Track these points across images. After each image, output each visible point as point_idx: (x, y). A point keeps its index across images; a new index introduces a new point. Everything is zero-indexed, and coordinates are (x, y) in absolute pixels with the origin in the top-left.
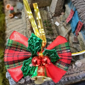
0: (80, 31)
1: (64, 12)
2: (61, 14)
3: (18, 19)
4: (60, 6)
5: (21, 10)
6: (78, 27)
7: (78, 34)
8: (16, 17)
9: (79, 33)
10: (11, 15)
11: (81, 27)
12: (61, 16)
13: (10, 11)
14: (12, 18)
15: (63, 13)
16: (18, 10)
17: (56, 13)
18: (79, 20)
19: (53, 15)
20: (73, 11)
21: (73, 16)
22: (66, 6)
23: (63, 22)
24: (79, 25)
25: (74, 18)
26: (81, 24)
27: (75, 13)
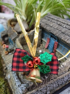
1: (42, 44)
3: (11, 54)
5: (14, 48)
8: (10, 54)
10: (6, 53)
14: (7, 55)
16: (10, 50)
18: (54, 42)
20: (49, 39)
21: (49, 42)
22: (43, 39)
23: (43, 49)
26: (56, 43)
27: (50, 40)
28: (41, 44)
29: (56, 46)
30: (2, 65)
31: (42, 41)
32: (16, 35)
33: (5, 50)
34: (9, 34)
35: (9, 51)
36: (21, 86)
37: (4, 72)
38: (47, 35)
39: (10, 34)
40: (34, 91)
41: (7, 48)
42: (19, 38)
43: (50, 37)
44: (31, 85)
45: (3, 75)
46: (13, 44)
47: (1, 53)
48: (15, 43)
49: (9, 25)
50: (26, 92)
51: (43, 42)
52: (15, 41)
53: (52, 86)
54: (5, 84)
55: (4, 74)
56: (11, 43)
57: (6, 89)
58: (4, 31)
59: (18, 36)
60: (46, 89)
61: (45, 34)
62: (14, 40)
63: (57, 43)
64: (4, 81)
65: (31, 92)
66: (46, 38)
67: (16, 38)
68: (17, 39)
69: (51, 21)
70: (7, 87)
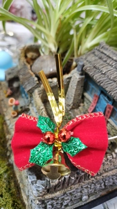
0: (110, 118)
1: (83, 102)
2: (79, 106)
4: (79, 95)
5: (28, 106)
6: (107, 112)
7: (108, 122)
9: (109, 120)
10: (14, 114)
11: (110, 111)
12: (80, 108)
13: (14, 106)
14: (15, 117)
15: (82, 104)
16: (21, 108)
17: (74, 104)
18: (106, 104)
19: (70, 107)
20: (97, 96)
21: (97, 102)
22: (86, 94)
24: (108, 109)
25: (98, 105)
26: (110, 108)
27: (99, 98)
28: (80, 103)
29: (109, 112)
30: (5, 137)
31: (83, 97)
32: (34, 83)
33: (12, 108)
34: (21, 77)
35: (20, 110)
36: (36, 183)
37: (7, 150)
38: (94, 87)
39: (23, 79)
40: (58, 193)
41: (16, 105)
42: (40, 89)
43: (99, 92)
44: (54, 184)
45: (6, 155)
46: (27, 98)
47: (5, 113)
48: (31, 97)
49: (23, 59)
50: (44, 195)
51: (85, 99)
52: (31, 94)
53: (92, 187)
54: (9, 172)
55: (8, 154)
56: (23, 95)
57: (9, 182)
58: (13, 70)
59: (38, 85)
60: (81, 192)
61: (91, 86)
62: (31, 92)
63: (112, 107)
64: (6, 167)
65: (53, 195)
66: (91, 93)
67: (35, 88)
68: (36, 91)
69: (106, 61)
70: (12, 178)
